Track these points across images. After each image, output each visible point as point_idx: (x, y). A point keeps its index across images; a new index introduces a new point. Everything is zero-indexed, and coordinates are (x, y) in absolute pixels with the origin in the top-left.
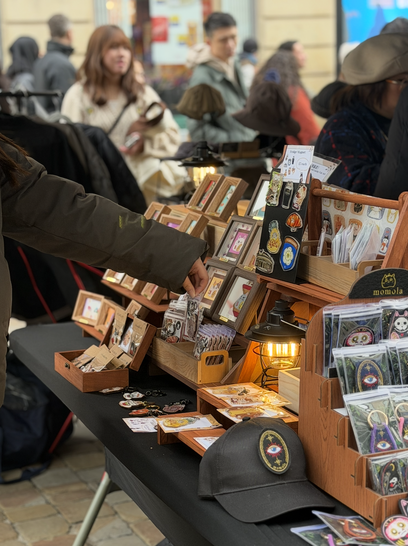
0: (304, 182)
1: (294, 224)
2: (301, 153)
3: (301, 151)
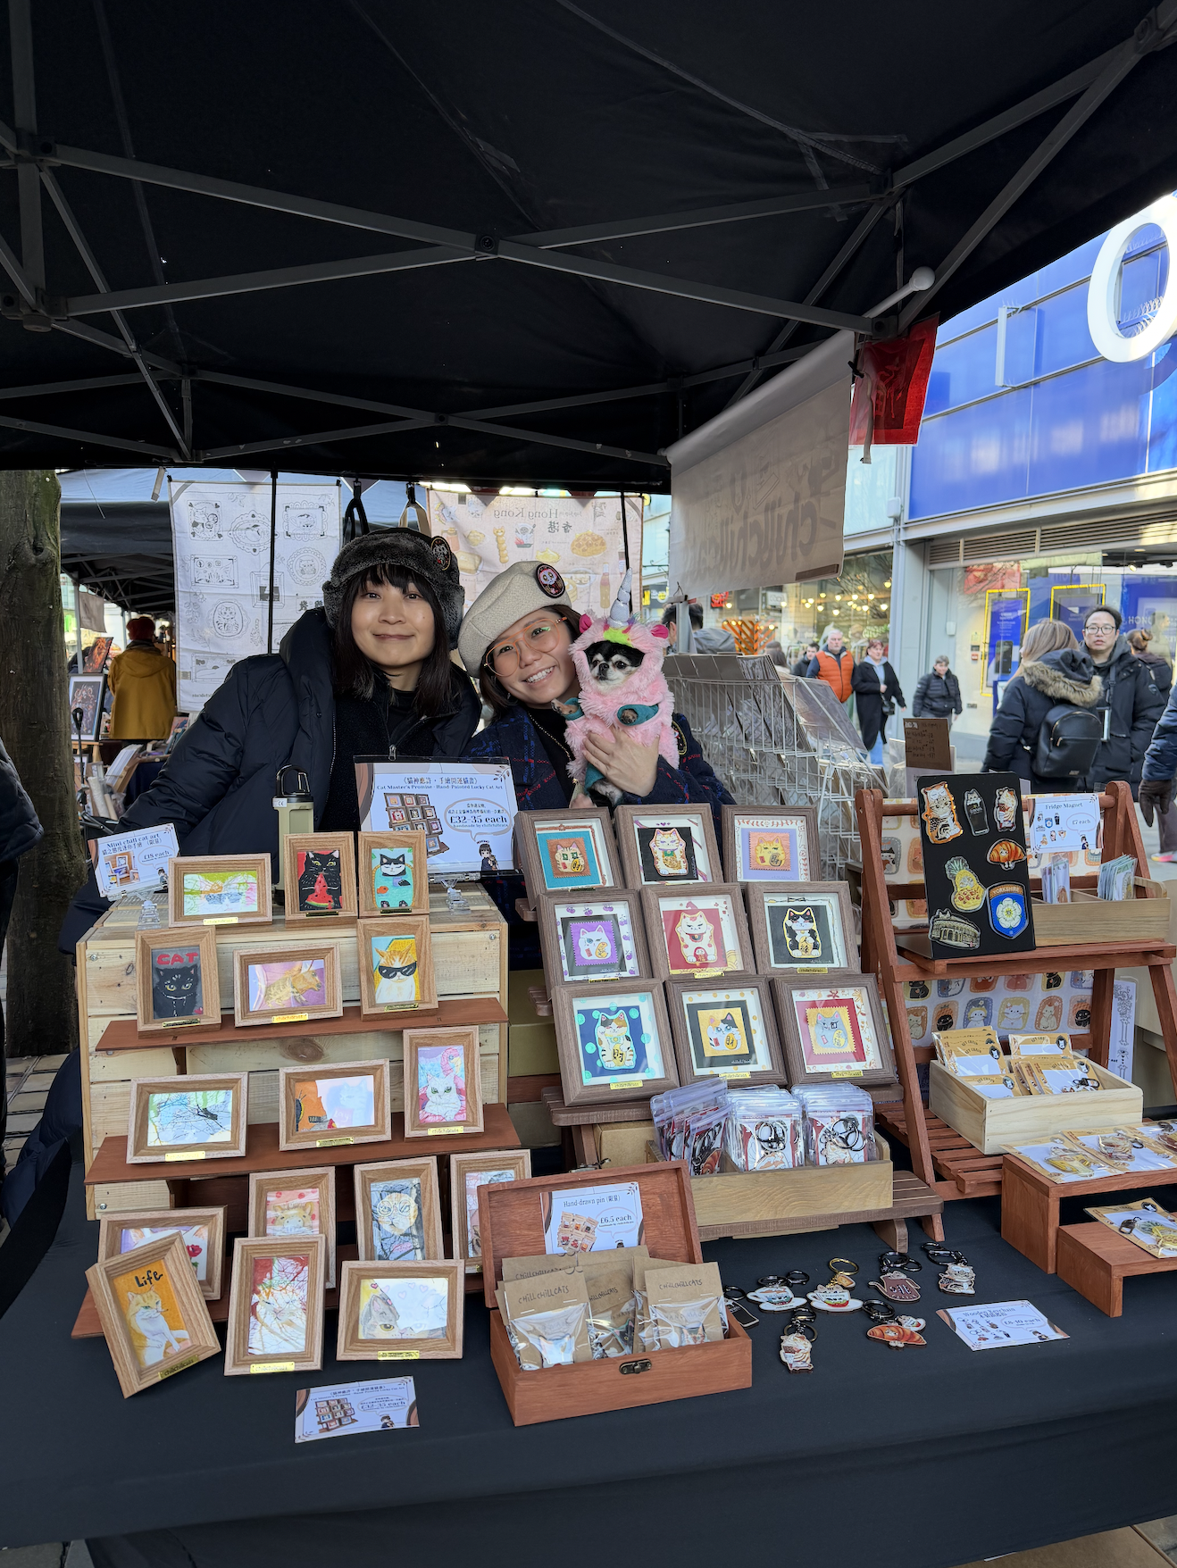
1: (1010, 857)
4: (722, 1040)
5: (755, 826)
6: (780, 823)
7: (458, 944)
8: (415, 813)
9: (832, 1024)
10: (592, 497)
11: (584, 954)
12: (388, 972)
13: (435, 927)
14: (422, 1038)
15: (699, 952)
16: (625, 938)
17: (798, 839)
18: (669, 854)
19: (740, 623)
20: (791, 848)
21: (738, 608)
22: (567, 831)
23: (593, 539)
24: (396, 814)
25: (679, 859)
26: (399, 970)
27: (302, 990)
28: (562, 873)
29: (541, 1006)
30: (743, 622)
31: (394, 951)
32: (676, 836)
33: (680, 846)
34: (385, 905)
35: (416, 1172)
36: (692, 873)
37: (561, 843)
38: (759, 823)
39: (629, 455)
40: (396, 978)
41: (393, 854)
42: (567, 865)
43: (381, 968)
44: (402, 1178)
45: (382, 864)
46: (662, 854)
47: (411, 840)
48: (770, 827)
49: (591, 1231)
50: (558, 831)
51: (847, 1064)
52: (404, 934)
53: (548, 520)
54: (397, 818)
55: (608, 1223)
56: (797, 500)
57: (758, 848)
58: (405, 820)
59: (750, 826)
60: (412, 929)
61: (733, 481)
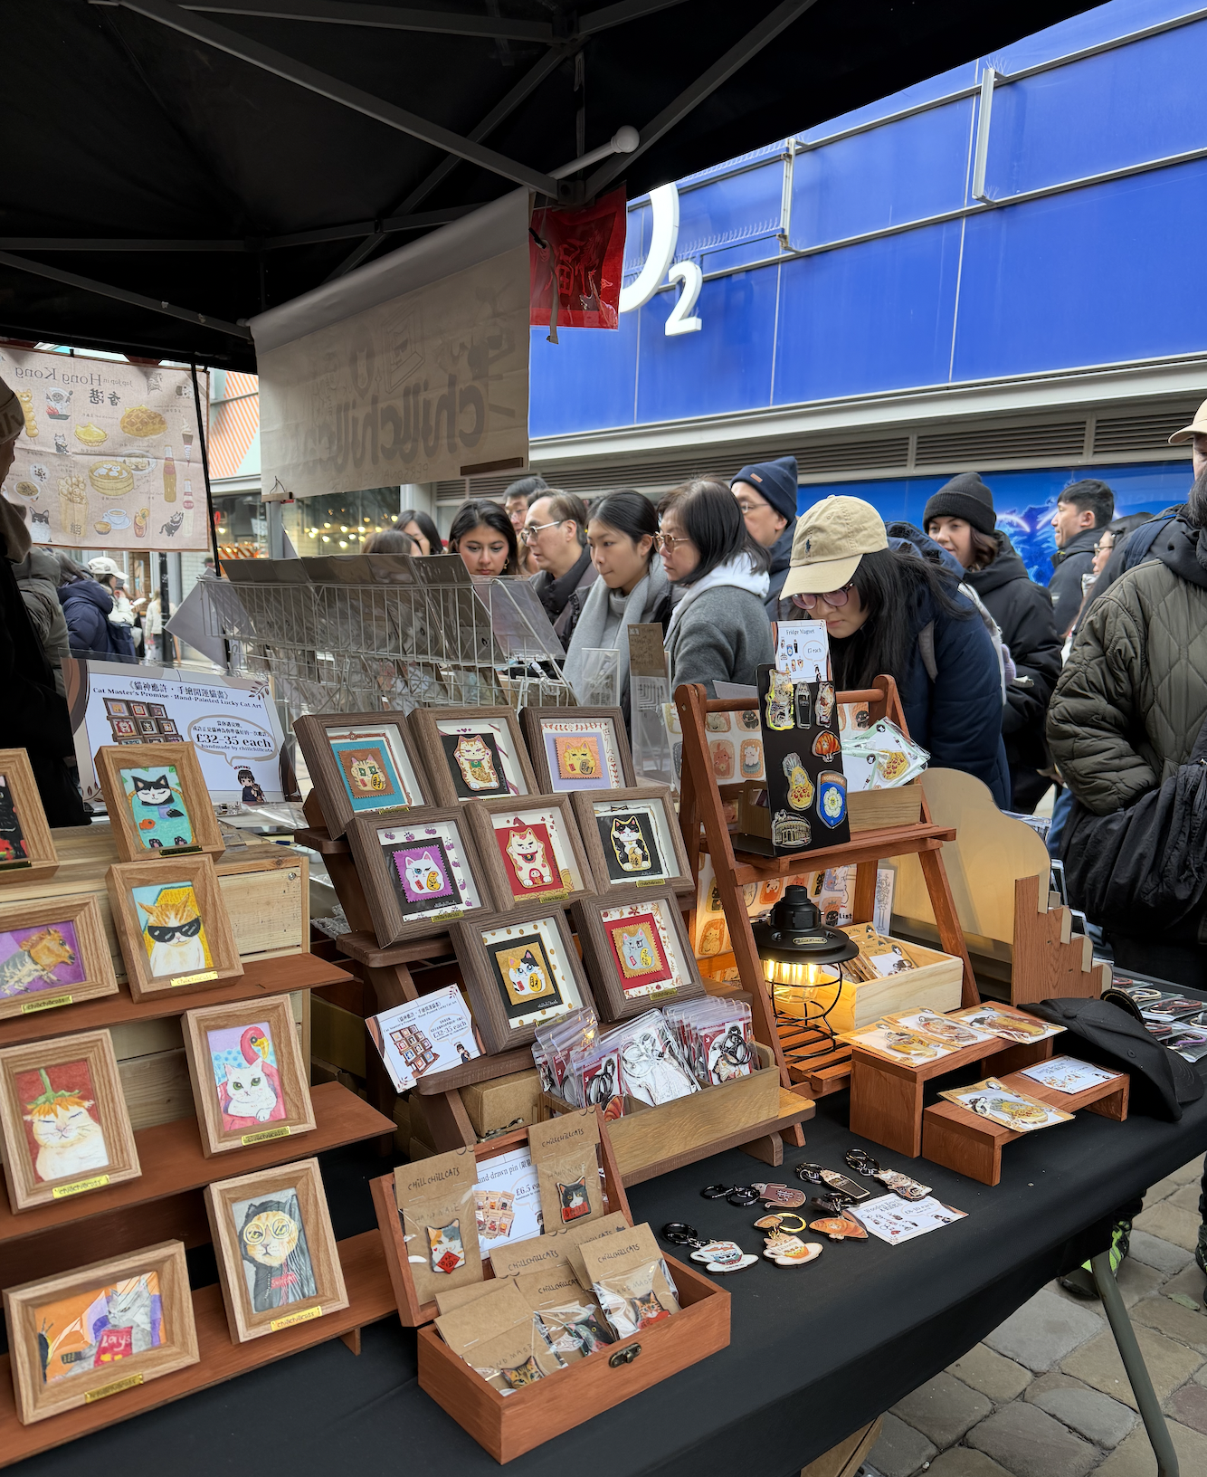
0: (824, 679)
1: (829, 749)
2: (807, 632)
3: (806, 629)
4: (526, 984)
5: (559, 731)
6: (584, 726)
7: (248, 889)
8: (147, 725)
9: (638, 942)
10: (156, 365)
11: (415, 888)
12: (163, 934)
13: (222, 867)
14: (213, 1019)
15: (535, 874)
16: (456, 865)
17: (605, 743)
18: (476, 764)
19: (235, 550)
20: (599, 753)
21: (233, 533)
22: (359, 740)
23: (149, 417)
24: (121, 725)
25: (487, 770)
26: (179, 929)
27: (49, 966)
28: (363, 792)
29: (374, 955)
30: (239, 550)
31: (167, 905)
32: (479, 744)
33: (485, 757)
34: (156, 845)
35: (290, 1182)
36: (503, 787)
37: (356, 754)
38: (563, 727)
39: (203, 321)
40: (175, 941)
41: (152, 775)
42: (367, 783)
43: (152, 929)
44: (274, 1192)
45: (138, 789)
46: (469, 766)
47: (174, 756)
48: (574, 731)
49: (508, 1208)
50: (348, 741)
51: (656, 984)
52: (177, 882)
53: (89, 387)
54: (123, 730)
55: (525, 1194)
56: (452, 382)
57: (566, 754)
58: (134, 733)
59: (553, 731)
60: (187, 874)
61: (354, 360)
